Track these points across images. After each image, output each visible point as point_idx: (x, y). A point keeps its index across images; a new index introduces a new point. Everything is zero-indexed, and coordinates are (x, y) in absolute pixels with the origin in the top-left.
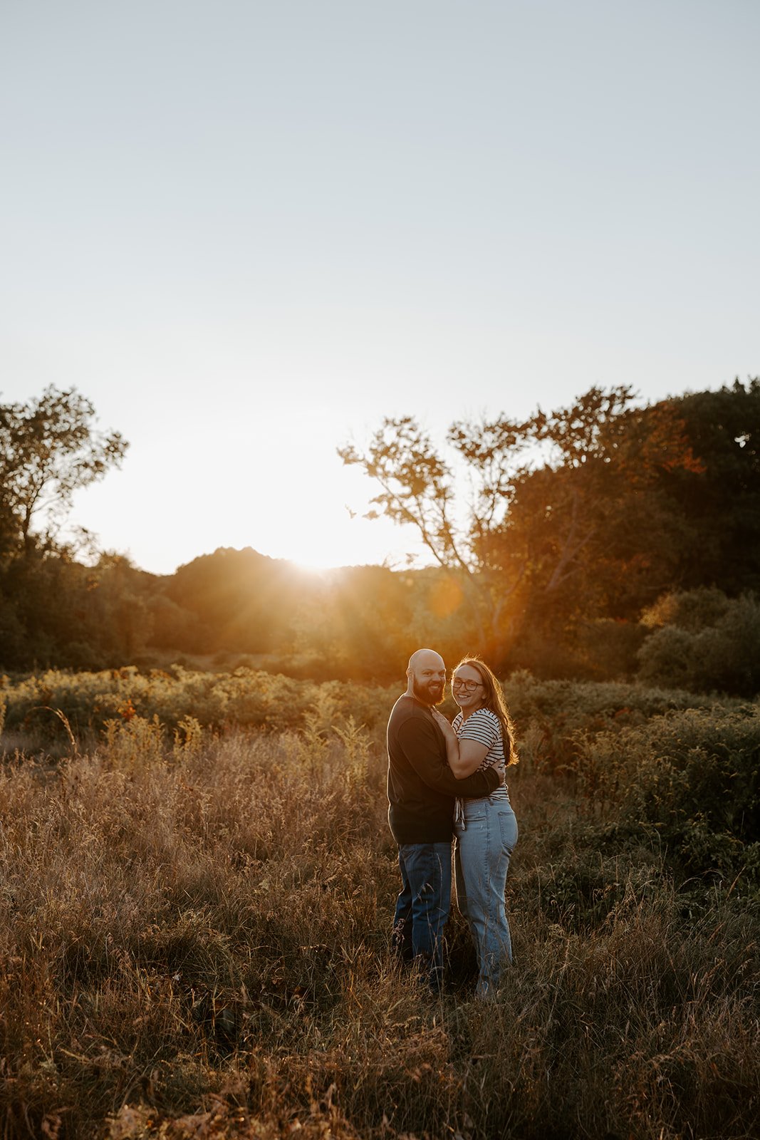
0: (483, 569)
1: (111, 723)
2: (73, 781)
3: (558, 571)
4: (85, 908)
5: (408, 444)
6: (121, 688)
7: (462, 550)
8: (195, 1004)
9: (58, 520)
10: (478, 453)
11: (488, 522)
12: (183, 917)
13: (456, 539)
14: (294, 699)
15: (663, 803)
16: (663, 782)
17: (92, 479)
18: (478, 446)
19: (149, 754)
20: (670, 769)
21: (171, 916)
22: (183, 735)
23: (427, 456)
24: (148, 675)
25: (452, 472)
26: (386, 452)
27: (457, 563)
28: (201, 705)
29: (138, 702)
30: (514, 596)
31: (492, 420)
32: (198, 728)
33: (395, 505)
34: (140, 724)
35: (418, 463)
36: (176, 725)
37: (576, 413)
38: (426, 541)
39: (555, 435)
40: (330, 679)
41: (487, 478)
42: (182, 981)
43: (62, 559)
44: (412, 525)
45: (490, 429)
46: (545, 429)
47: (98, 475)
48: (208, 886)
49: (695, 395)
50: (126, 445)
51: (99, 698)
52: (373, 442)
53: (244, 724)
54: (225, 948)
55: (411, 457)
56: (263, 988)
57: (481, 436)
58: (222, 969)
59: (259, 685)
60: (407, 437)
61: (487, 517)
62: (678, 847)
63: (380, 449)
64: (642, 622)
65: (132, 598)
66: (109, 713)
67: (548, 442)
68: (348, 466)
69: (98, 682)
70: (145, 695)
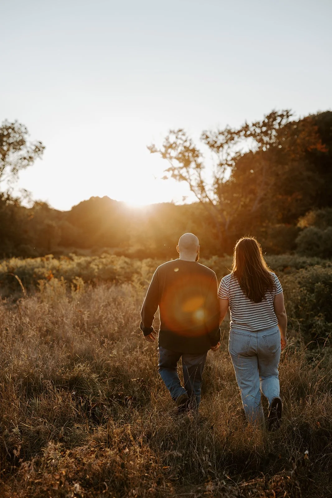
0: (221, 203)
1: (42, 282)
2: (24, 309)
3: (257, 202)
4: (31, 364)
5: (182, 142)
6: (46, 265)
7: (210, 194)
8: (82, 405)
9: (12, 185)
10: (216, 145)
11: (222, 179)
12: (76, 367)
13: (207, 188)
14: (129, 268)
15: (303, 309)
16: (303, 299)
17: (28, 165)
18: (216, 142)
19: (60, 296)
20: (307, 293)
21: (71, 366)
22: (75, 286)
23: (191, 148)
24: (59, 259)
25: (204, 155)
26: (171, 146)
27: (207, 200)
28: (85, 272)
29: (54, 272)
30: (236, 216)
31: (222, 129)
32: (82, 282)
33: (176, 172)
34: (55, 281)
35: (186, 151)
36: (72, 282)
37: (265, 124)
38: (192, 190)
39: (253, 135)
40: (147, 258)
41: (221, 158)
42: (76, 395)
43: (15, 205)
44: (184, 182)
45: (222, 133)
46: (248, 133)
47: (31, 163)
48: (89, 354)
49: (323, 113)
50: (44, 148)
51: (36, 270)
52: (164, 142)
53: (106, 281)
54: (96, 380)
55: (183, 149)
56: (114, 397)
57: (217, 137)
58: (95, 389)
59: (112, 262)
60: (181, 139)
61: (221, 177)
62: (310, 330)
63: (168, 145)
64: (299, 225)
65: (50, 222)
66: (41, 277)
67: (251, 139)
68: (152, 154)
69: (35, 263)
70: (57, 268)
